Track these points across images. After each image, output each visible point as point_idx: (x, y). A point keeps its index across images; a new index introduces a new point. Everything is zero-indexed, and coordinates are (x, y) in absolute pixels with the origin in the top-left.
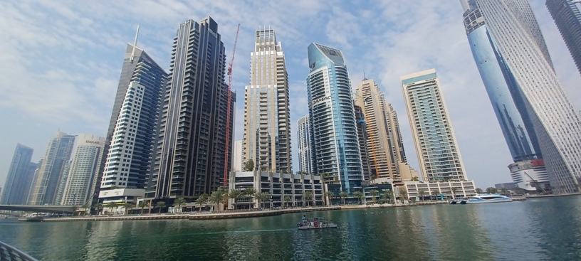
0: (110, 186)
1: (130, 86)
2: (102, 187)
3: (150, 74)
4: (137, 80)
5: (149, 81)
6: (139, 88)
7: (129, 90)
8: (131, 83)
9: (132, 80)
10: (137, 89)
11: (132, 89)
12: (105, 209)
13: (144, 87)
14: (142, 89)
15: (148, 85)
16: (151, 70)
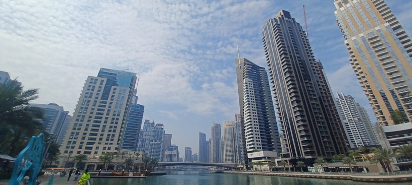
1: (244, 82)
2: (248, 151)
3: (253, 71)
5: (253, 75)
6: (249, 81)
7: (244, 85)
9: (244, 78)
11: (246, 83)
12: (255, 166)
15: (253, 78)
16: (252, 68)
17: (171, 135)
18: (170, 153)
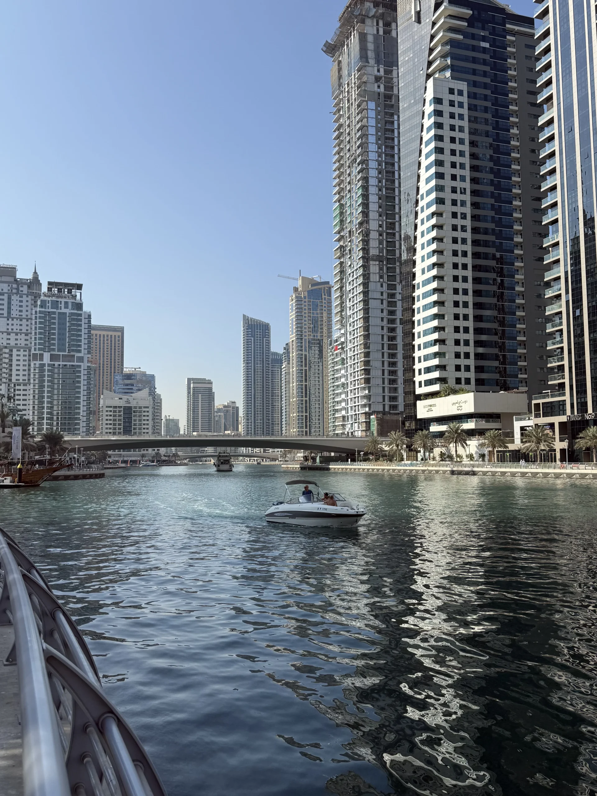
0: (436, 388)
1: (429, 94)
2: (419, 391)
3: (473, 37)
4: (442, 70)
5: (474, 60)
6: (451, 91)
7: (429, 108)
8: (431, 82)
9: (428, 76)
10: (447, 97)
11: (437, 100)
13: (463, 86)
14: (460, 93)
15: (474, 72)
16: (471, 21)
17: (121, 330)
18: (122, 403)
